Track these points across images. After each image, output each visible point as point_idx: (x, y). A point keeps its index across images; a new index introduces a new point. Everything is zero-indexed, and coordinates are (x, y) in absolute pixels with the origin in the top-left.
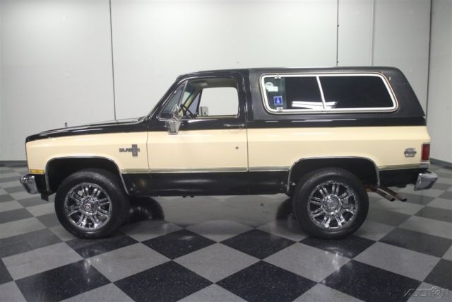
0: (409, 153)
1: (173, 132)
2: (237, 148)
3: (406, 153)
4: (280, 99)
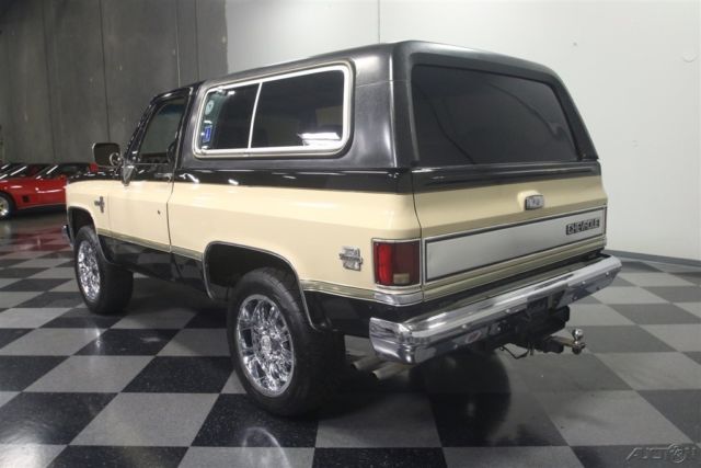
0: (350, 259)
1: (127, 183)
2: (159, 212)
3: (342, 257)
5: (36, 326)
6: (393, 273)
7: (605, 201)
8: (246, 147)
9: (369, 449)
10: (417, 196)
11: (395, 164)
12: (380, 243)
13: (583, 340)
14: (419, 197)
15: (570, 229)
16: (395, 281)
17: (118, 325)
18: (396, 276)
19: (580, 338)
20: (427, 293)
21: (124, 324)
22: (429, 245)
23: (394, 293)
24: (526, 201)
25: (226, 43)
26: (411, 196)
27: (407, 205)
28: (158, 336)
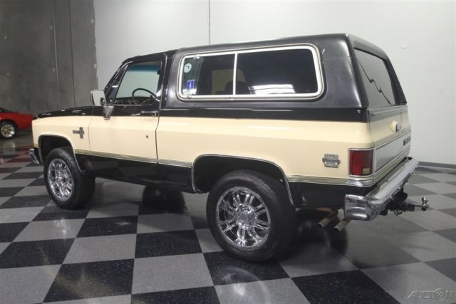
0: (331, 161)
1: (107, 117)
2: (147, 137)
3: (324, 160)
4: (192, 82)
5: (30, 220)
6: (362, 168)
8: (232, 94)
12: (355, 151)
13: (427, 203)
16: (364, 173)
19: (426, 202)
24: (397, 127)
25: (94, 23)
28: (127, 221)
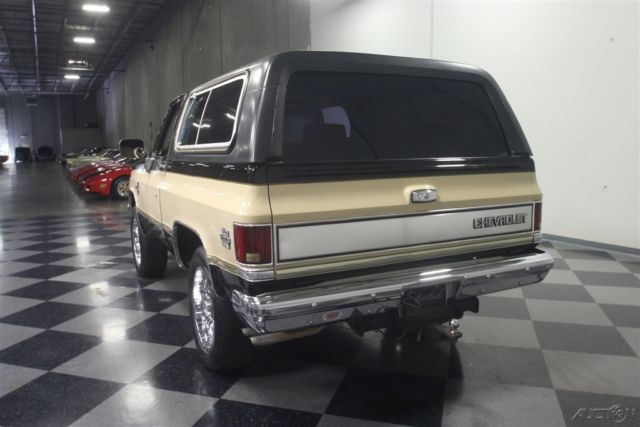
0: (225, 239)
6: (245, 253)
7: (539, 197)
9: (260, 406)
10: (272, 187)
11: (252, 160)
14: (273, 187)
15: (478, 224)
16: (248, 260)
17: (151, 287)
18: (248, 255)
20: (278, 272)
21: (156, 286)
22: (280, 230)
23: (250, 270)
24: (412, 195)
26: (265, 187)
27: (260, 194)
